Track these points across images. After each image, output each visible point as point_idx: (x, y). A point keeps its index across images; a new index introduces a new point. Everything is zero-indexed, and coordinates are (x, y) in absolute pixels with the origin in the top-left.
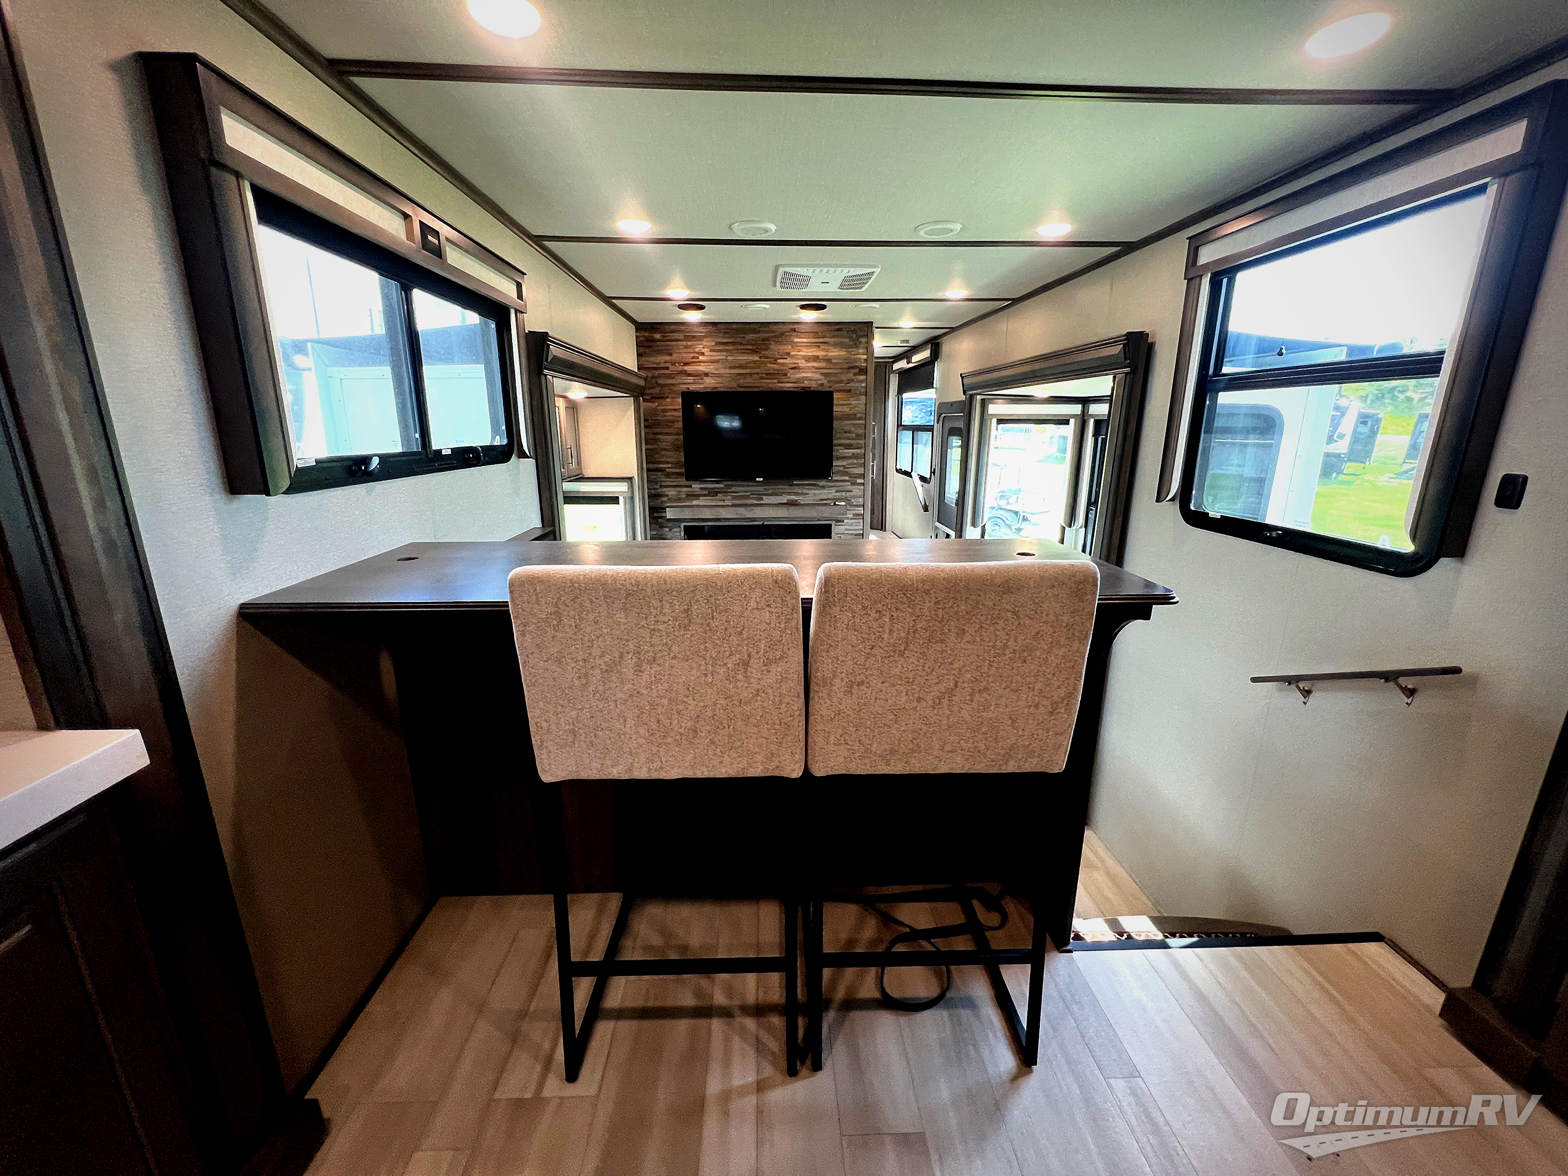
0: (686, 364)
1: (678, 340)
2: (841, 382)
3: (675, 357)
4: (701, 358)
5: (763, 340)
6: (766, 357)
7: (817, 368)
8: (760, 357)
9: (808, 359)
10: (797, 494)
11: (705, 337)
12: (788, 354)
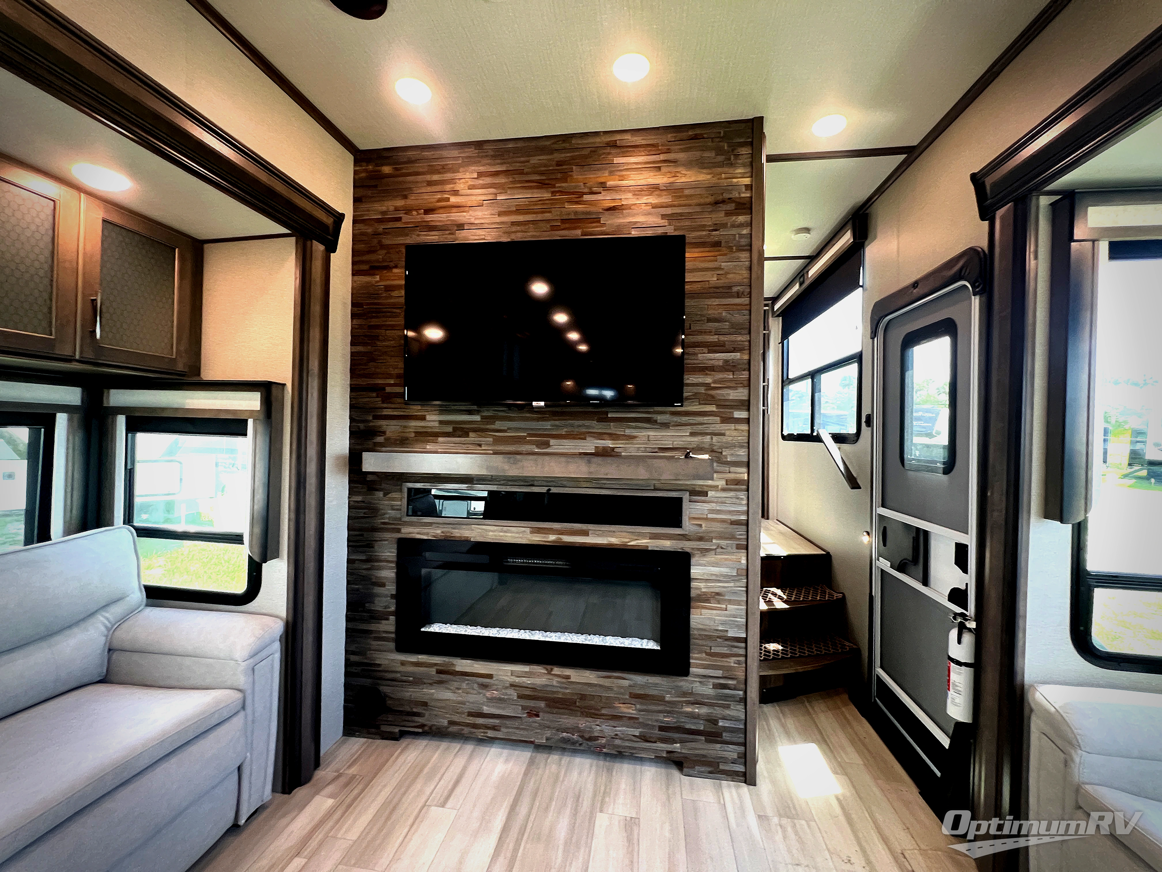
0: (427, 211)
1: (417, 174)
2: (702, 228)
3: (411, 201)
4: (453, 200)
5: (559, 164)
6: (562, 192)
7: (655, 206)
8: (553, 193)
9: (639, 191)
10: (613, 437)
11: (460, 166)
12: (603, 185)
